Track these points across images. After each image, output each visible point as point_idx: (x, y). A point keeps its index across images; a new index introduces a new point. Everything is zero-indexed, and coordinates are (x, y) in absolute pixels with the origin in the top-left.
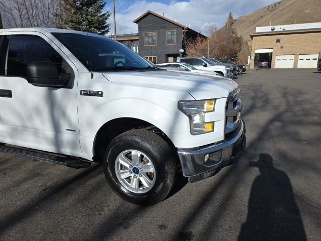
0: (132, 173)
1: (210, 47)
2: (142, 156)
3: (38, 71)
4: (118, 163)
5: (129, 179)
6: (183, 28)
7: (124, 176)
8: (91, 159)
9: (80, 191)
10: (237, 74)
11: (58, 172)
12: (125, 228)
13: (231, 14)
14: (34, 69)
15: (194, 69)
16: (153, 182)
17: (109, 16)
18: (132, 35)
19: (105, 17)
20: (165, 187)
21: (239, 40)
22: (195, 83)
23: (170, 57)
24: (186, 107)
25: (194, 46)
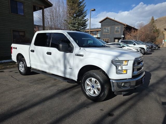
0: (91, 87)
1: (139, 35)
2: (96, 81)
3: (62, 46)
4: (86, 83)
5: (90, 90)
6: (124, 25)
7: (88, 88)
8: (76, 80)
9: (71, 93)
10: (154, 49)
11: (63, 85)
12: (87, 108)
13: (153, 17)
14: (61, 45)
15: (128, 46)
16: (99, 92)
17: (88, 20)
18: (97, 29)
19: (86, 21)
20: (104, 94)
21: (157, 31)
22: (120, 53)
23: (116, 39)
24: (115, 62)
25: (130, 34)
